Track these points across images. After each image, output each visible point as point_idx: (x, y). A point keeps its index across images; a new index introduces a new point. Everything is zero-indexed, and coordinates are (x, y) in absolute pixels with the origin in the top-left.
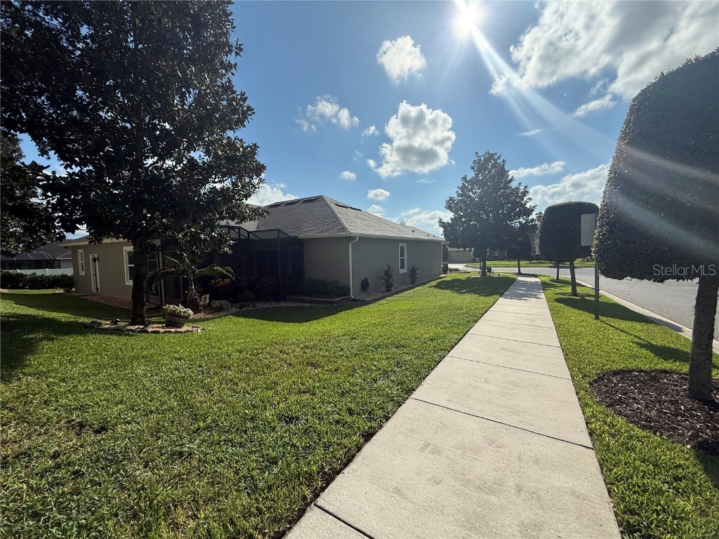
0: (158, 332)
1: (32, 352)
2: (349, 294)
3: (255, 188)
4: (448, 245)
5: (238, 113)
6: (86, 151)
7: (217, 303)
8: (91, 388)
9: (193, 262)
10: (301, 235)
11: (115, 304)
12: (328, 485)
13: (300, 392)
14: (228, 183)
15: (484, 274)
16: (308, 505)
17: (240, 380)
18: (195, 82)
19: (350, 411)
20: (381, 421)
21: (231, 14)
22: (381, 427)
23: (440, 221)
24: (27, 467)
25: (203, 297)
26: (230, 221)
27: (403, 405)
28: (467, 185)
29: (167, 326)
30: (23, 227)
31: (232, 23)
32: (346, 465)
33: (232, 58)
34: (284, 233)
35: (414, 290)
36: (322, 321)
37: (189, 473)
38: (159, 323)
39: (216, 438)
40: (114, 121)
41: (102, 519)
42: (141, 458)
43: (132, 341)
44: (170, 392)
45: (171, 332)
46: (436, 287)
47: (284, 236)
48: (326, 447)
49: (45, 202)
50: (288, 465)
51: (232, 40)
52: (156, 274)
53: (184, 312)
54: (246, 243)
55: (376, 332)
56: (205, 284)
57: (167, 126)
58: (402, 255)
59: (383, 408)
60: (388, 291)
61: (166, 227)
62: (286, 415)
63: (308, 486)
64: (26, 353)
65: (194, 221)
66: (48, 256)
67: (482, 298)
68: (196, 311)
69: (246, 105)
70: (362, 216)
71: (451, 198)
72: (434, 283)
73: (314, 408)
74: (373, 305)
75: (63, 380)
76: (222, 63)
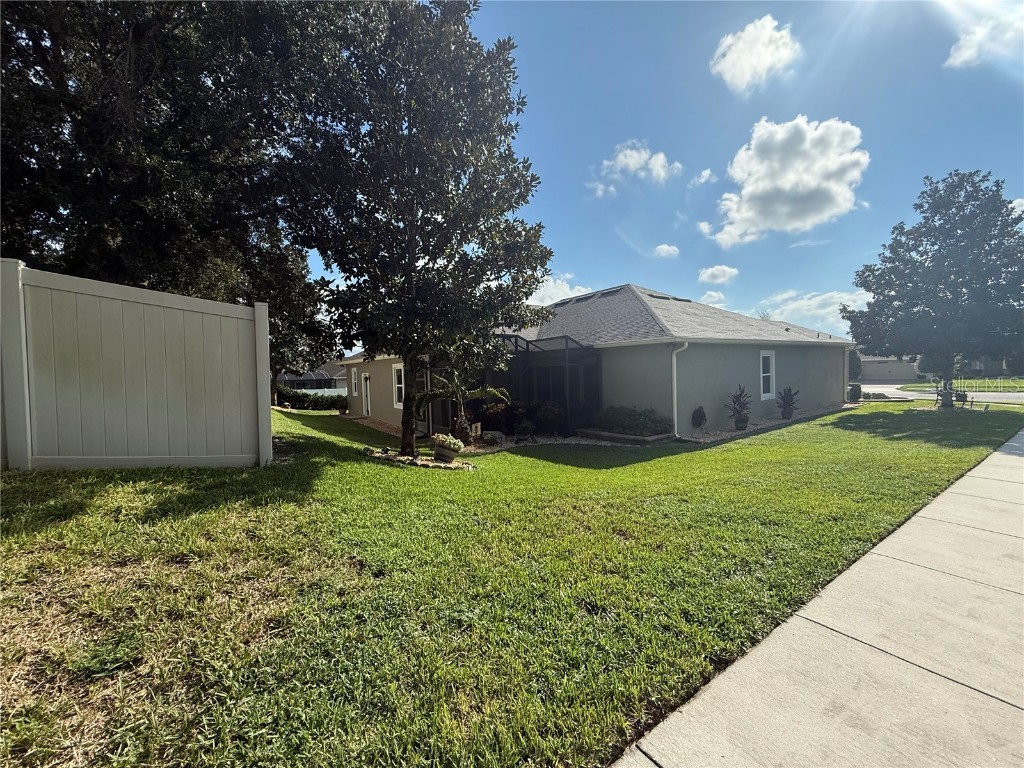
0: (427, 466)
1: (318, 476)
2: (673, 431)
3: (539, 282)
4: (861, 351)
5: (520, 187)
6: (363, 259)
7: (489, 435)
8: (368, 524)
9: (465, 382)
10: (598, 342)
11: (384, 429)
12: (656, 723)
13: (605, 571)
14: (506, 280)
15: (947, 404)
16: (627, 743)
17: (523, 540)
18: (472, 158)
19: (686, 614)
20: (742, 643)
21: (513, 61)
22: (743, 653)
23: (844, 310)
24: (319, 600)
25: (474, 427)
26: (506, 329)
27: (783, 625)
28: (904, 239)
29: (436, 460)
30: (309, 345)
31: (514, 72)
32: (685, 699)
33: (513, 119)
34: (573, 341)
35: (789, 429)
36: (629, 468)
37: (470, 650)
38: (427, 455)
39: (499, 612)
40: (389, 222)
41: (383, 678)
42: (419, 617)
43: (403, 474)
44: (444, 543)
45: (440, 467)
46: (835, 425)
47: (575, 346)
48: (652, 662)
49: (328, 318)
50: (595, 675)
51: (513, 95)
52: (425, 396)
53: (454, 444)
54: (526, 357)
55: (725, 493)
56: (476, 410)
57: (440, 218)
58: (766, 369)
59: (744, 623)
60: (739, 429)
61: (438, 340)
62: (588, 600)
63: (626, 715)
64: (314, 478)
65: (468, 331)
66: (327, 377)
67: (946, 451)
68: (467, 443)
69: (529, 174)
70: (692, 310)
71: (867, 266)
72: (831, 418)
73: (628, 599)
74: (714, 450)
75: (344, 511)
76: (500, 127)
